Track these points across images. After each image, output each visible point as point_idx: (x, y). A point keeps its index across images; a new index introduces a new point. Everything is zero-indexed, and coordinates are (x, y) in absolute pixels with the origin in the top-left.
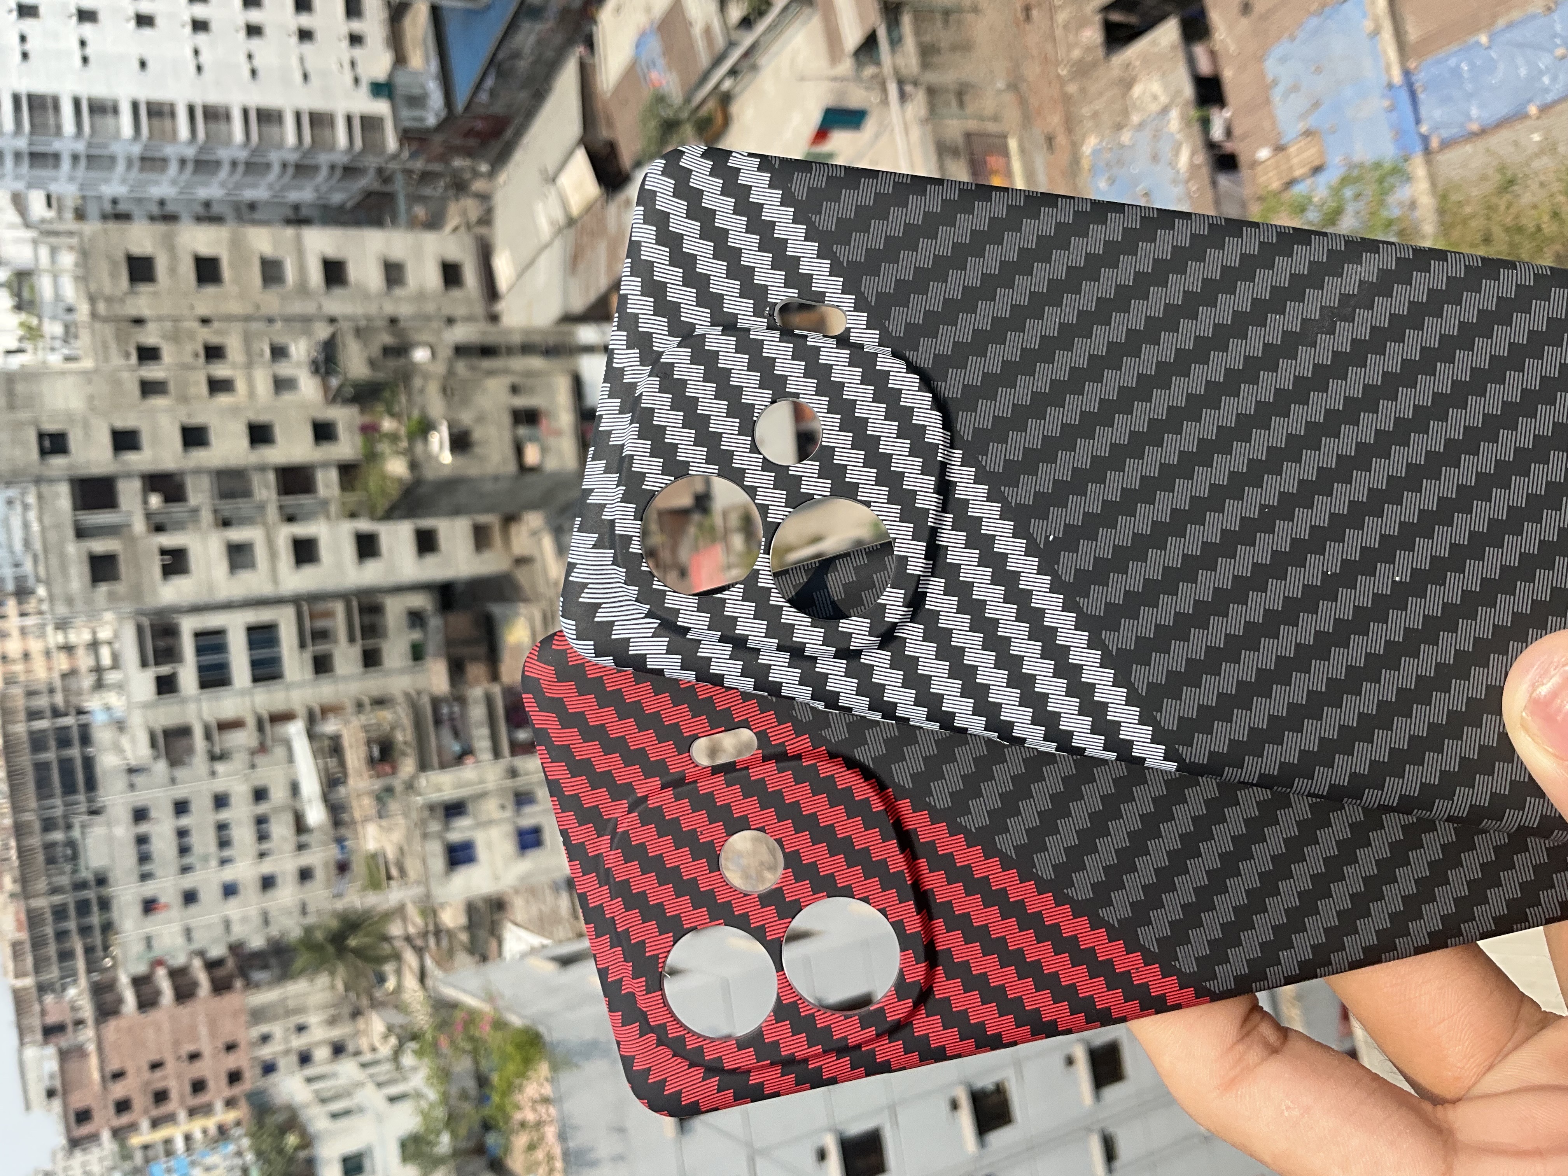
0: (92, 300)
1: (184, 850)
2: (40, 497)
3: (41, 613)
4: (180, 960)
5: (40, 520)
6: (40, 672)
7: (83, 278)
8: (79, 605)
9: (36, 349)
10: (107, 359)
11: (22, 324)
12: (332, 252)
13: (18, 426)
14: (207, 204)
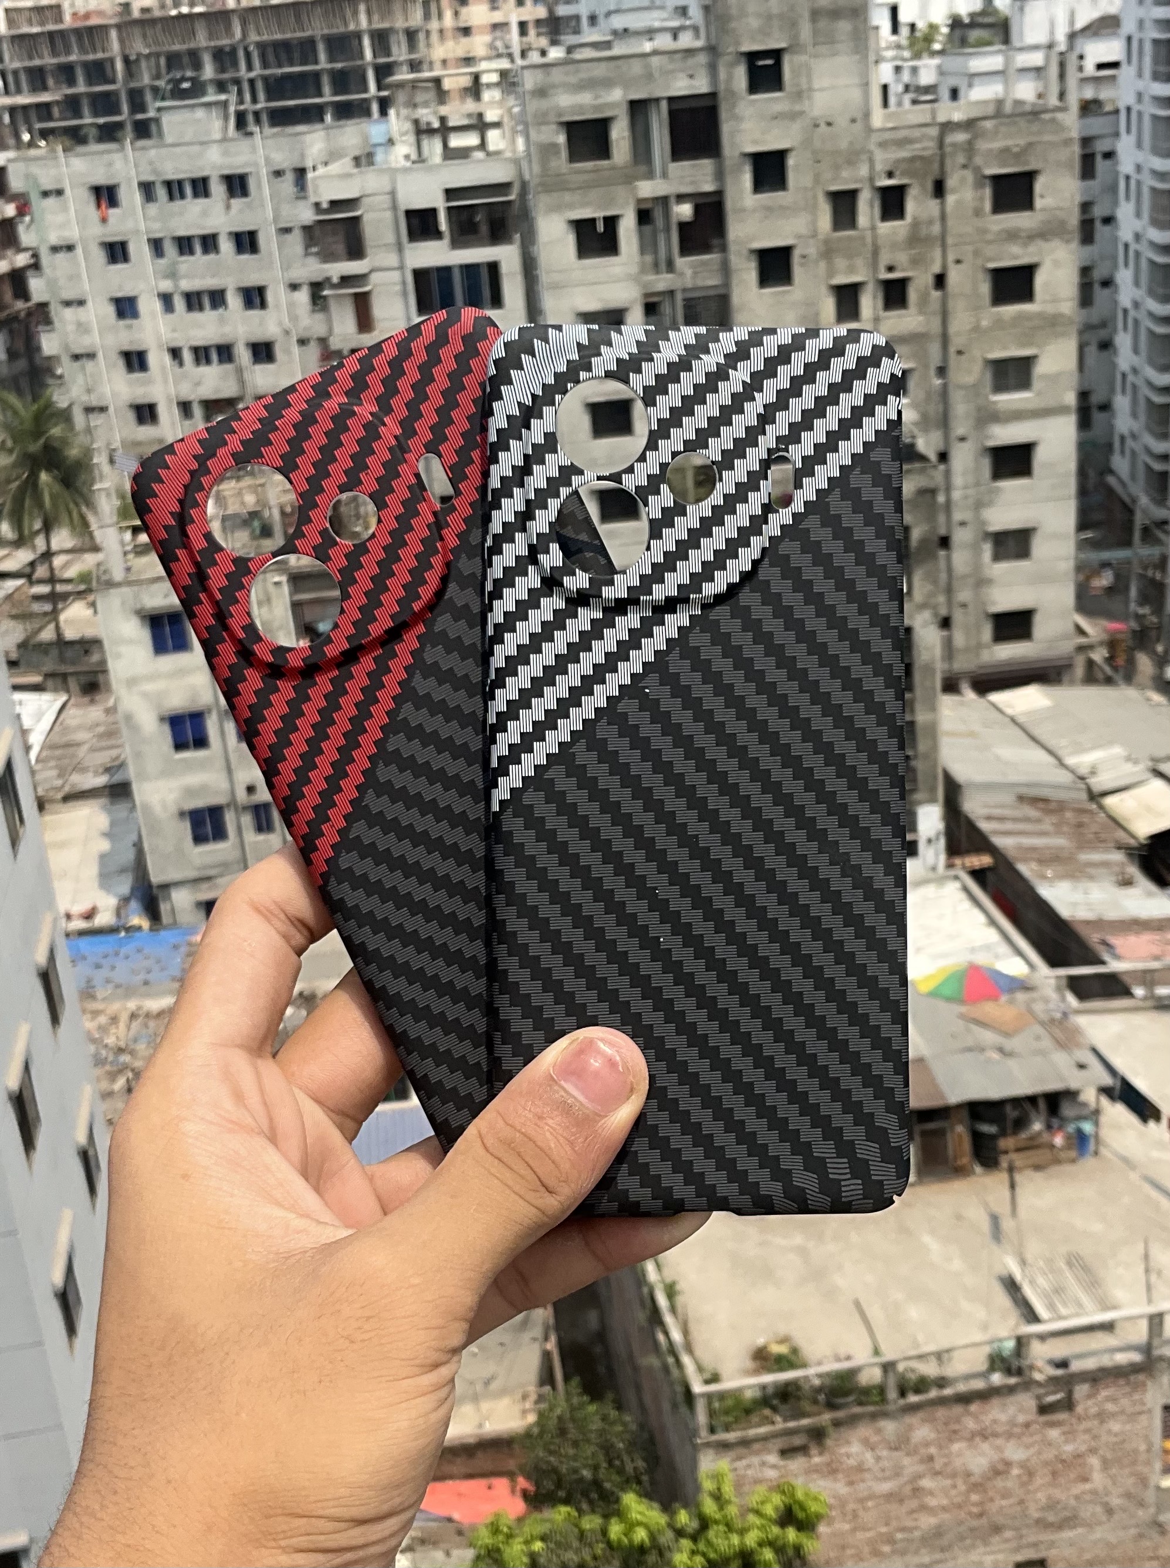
0: (969, 124)
1: (185, 245)
2: (689, 52)
3: (524, 54)
4: (26, 236)
5: (655, 52)
6: (440, 51)
7: (999, 110)
8: (534, 105)
9: (899, 47)
10: (883, 145)
11: (933, 28)
12: (1040, 457)
13: (792, 24)
14: (1107, 283)
